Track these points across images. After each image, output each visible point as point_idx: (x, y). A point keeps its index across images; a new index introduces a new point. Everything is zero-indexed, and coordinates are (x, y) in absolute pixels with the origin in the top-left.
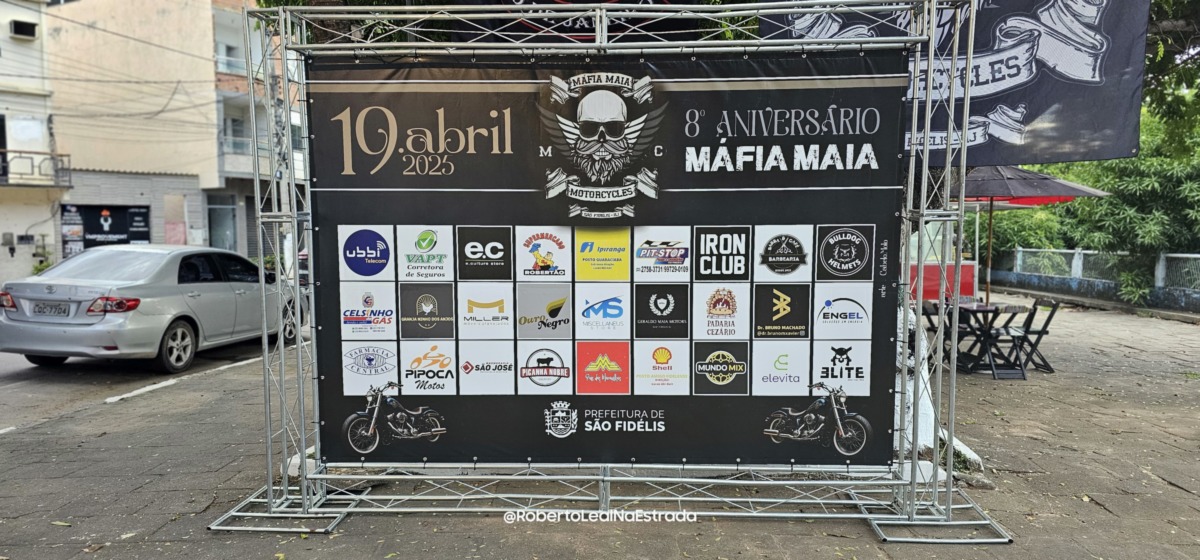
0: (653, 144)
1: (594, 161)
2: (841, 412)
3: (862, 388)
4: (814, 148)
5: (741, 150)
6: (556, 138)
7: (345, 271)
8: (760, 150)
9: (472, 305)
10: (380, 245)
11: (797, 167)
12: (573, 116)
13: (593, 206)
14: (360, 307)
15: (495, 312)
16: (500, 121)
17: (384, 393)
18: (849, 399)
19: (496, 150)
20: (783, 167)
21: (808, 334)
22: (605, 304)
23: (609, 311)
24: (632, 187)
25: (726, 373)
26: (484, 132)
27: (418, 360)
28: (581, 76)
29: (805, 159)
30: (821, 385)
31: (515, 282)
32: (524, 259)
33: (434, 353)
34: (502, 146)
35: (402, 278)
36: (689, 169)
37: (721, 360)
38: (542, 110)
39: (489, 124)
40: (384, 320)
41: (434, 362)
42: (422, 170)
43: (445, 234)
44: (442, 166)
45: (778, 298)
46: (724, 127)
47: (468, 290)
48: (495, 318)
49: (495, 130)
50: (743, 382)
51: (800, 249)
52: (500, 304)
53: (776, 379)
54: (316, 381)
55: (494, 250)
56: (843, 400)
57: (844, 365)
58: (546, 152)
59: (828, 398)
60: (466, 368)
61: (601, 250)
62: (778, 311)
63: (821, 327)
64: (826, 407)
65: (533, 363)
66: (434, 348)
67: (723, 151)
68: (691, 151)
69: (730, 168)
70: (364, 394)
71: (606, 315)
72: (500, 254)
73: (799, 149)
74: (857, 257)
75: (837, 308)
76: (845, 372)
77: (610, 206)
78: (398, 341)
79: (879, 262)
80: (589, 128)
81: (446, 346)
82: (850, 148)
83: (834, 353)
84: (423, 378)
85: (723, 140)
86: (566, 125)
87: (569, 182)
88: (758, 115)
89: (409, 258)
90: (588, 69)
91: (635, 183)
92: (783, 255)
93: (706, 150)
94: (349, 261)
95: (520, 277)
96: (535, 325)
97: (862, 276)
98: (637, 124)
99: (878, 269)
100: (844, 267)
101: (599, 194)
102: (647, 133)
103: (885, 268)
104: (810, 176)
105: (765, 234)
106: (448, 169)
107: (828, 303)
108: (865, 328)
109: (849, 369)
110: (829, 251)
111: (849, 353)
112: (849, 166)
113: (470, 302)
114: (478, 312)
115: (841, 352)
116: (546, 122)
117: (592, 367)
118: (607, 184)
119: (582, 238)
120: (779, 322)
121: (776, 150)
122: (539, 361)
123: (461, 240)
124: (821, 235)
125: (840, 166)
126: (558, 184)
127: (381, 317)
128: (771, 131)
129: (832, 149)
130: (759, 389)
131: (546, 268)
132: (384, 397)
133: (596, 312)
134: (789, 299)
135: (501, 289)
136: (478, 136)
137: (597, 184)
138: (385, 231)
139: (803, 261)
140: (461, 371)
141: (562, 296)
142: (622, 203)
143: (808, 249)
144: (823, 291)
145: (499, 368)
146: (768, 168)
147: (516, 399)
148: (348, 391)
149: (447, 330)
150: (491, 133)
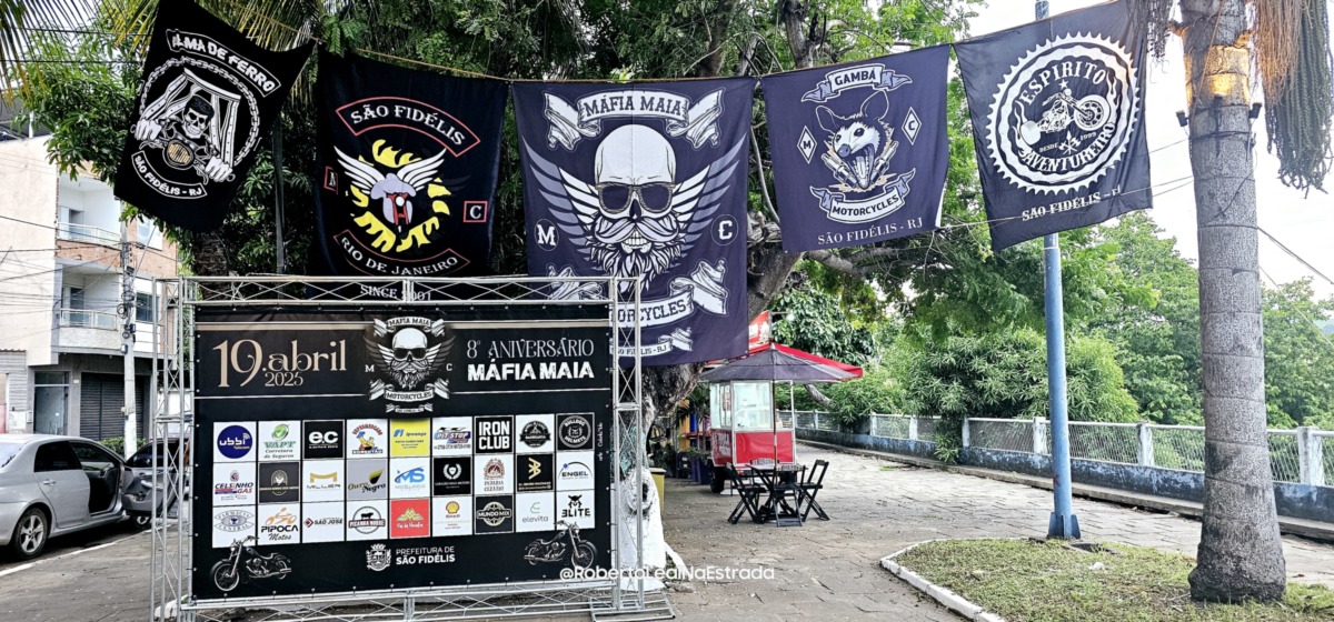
0: (446, 362)
1: (404, 374)
2: (576, 540)
3: (589, 522)
4: (553, 365)
5: (505, 366)
6: (377, 359)
7: (217, 455)
8: (518, 366)
9: (313, 476)
10: (246, 436)
11: (542, 377)
12: (389, 345)
13: (403, 405)
14: (228, 481)
15: (330, 481)
16: (337, 349)
17: (245, 545)
18: (582, 531)
19: (334, 368)
20: (533, 377)
21: (553, 488)
22: (412, 473)
23: (415, 477)
24: (431, 391)
25: (497, 517)
26: (326, 356)
27: (272, 519)
28: (395, 319)
29: (547, 371)
30: (562, 522)
31: (346, 459)
32: (353, 443)
33: (284, 513)
34: (338, 365)
35: (261, 459)
36: (470, 379)
37: (494, 508)
38: (368, 341)
39: (330, 350)
40: (246, 491)
41: (284, 519)
42: (279, 382)
43: (294, 427)
44: (294, 379)
45: (532, 464)
46: (493, 352)
47: (311, 467)
48: (331, 486)
49: (334, 355)
50: (510, 522)
51: (546, 430)
52: (334, 476)
53: (532, 520)
54: (191, 538)
55: (331, 437)
56: (577, 532)
57: (577, 507)
58: (370, 369)
59: (567, 531)
60: (307, 523)
61: (408, 434)
62: (532, 473)
63: (561, 483)
64: (566, 538)
65: (359, 517)
66: (284, 510)
67: (493, 367)
68: (471, 367)
69: (498, 378)
70: (228, 545)
71: (412, 480)
72: (335, 440)
73: (543, 366)
74: (583, 434)
75: (571, 469)
76: (578, 513)
77: (416, 404)
78: (257, 505)
79: (597, 438)
80: (401, 353)
81: (293, 508)
82: (576, 365)
83: (570, 500)
84: (275, 532)
85: (493, 360)
86: (385, 350)
87: (386, 389)
88: (515, 344)
89: (267, 445)
90: (401, 314)
91: (433, 388)
92: (535, 435)
93: (481, 366)
94: (221, 448)
95: (349, 455)
96: (360, 489)
97: (587, 447)
98: (434, 350)
99: (597, 442)
100: (575, 441)
101: (407, 397)
102: (440, 355)
103: (601, 440)
104: (550, 383)
105: (522, 421)
106: (299, 381)
107: (566, 466)
108: (590, 482)
109: (581, 510)
110: (565, 430)
111: (580, 500)
112: (576, 376)
113: (312, 475)
114: (318, 482)
115: (575, 498)
116: (371, 349)
117: (402, 518)
118: (413, 390)
119: (395, 426)
120: (534, 480)
121: (528, 366)
122: (363, 515)
123: (307, 430)
124: (560, 420)
125: (569, 376)
126: (378, 390)
127: (244, 488)
128: (525, 354)
129: (564, 365)
130: (521, 527)
131: (368, 448)
132: (244, 548)
133: (405, 479)
134: (539, 464)
135: (335, 465)
136: (321, 359)
137: (407, 390)
138: (249, 426)
139: (548, 438)
140: (304, 526)
141: (380, 468)
142: (424, 402)
143: (551, 430)
144: (563, 458)
145: (332, 522)
146: (523, 377)
147: (345, 544)
148: (215, 545)
149: (294, 496)
150: (330, 357)
